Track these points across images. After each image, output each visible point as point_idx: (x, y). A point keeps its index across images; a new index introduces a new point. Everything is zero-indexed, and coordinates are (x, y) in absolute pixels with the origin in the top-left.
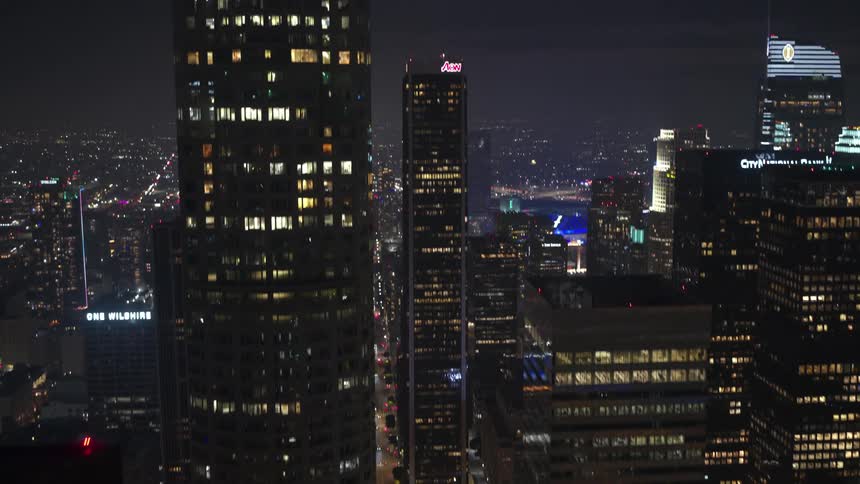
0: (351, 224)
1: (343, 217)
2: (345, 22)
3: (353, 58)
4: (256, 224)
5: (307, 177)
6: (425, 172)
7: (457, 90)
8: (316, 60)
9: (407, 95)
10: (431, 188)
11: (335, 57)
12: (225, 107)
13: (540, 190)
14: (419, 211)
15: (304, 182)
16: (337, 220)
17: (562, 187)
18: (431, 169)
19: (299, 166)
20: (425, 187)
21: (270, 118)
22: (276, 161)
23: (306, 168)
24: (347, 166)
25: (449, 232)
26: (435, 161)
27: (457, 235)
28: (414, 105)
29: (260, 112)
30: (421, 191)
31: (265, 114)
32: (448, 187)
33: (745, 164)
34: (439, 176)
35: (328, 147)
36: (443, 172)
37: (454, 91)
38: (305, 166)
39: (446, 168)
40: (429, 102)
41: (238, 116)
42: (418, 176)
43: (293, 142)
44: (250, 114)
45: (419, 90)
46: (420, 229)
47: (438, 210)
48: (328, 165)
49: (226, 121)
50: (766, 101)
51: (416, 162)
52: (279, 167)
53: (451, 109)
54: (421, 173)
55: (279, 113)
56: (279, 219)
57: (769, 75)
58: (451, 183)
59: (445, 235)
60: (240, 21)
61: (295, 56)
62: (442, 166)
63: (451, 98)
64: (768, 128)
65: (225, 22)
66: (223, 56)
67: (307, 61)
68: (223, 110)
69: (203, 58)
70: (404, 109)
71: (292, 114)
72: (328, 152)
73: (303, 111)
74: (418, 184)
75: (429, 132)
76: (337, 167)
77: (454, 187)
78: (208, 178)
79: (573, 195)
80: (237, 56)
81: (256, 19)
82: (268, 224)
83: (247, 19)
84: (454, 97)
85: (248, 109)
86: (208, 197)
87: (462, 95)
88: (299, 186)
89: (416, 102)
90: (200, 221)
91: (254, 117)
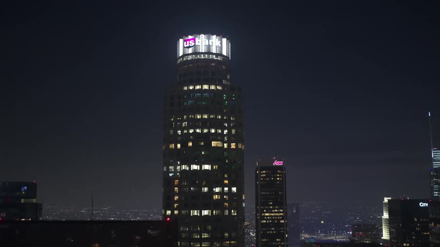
0: (236, 214)
1: (233, 211)
2: (233, 131)
3: (237, 146)
4: (196, 213)
5: (217, 193)
6: (266, 213)
7: (282, 174)
8: (222, 146)
9: (257, 177)
10: (269, 220)
11: (229, 146)
12: (185, 165)
13: (326, 236)
14: (264, 231)
15: (216, 196)
16: (230, 212)
17: (338, 234)
18: (269, 211)
19: (214, 189)
20: (266, 220)
21: (203, 169)
22: (205, 187)
23: (217, 190)
24: (234, 189)
25: (279, 242)
26: (271, 207)
27: (282, 243)
28: (261, 181)
29: (199, 166)
30: (265, 221)
31: (201, 167)
32: (277, 219)
33: (422, 204)
34: (273, 214)
35: (226, 182)
36: (275, 212)
37: (279, 174)
38: (217, 189)
39: (276, 210)
40: (268, 179)
41: (190, 168)
42: (263, 214)
43: (212, 179)
44: (195, 167)
45: (263, 174)
46: (264, 240)
47: (273, 231)
48: (226, 189)
49: (185, 170)
50: (434, 179)
51: (262, 208)
52: (206, 189)
53: (278, 182)
54: (265, 213)
55: (207, 167)
56: (205, 211)
57: (434, 167)
58: (279, 218)
59: (276, 243)
60: (191, 131)
61: (214, 144)
62: (275, 209)
63: (278, 177)
64: (437, 193)
65: (185, 131)
66: (184, 145)
67: (218, 146)
68: (183, 166)
69: (176, 146)
70: (256, 183)
71: (212, 167)
72: (226, 183)
73: (216, 166)
74: (263, 218)
75: (268, 193)
76: (230, 190)
77: (280, 220)
78: (176, 194)
79: (344, 238)
80: (190, 144)
81: (198, 131)
82: (201, 213)
83: (194, 130)
84: (279, 177)
85: (194, 165)
86: (176, 202)
87: (283, 176)
88: (214, 198)
89: (262, 179)
90: (173, 212)
91: (196, 168)
